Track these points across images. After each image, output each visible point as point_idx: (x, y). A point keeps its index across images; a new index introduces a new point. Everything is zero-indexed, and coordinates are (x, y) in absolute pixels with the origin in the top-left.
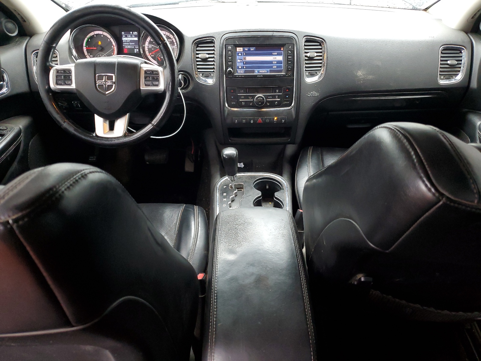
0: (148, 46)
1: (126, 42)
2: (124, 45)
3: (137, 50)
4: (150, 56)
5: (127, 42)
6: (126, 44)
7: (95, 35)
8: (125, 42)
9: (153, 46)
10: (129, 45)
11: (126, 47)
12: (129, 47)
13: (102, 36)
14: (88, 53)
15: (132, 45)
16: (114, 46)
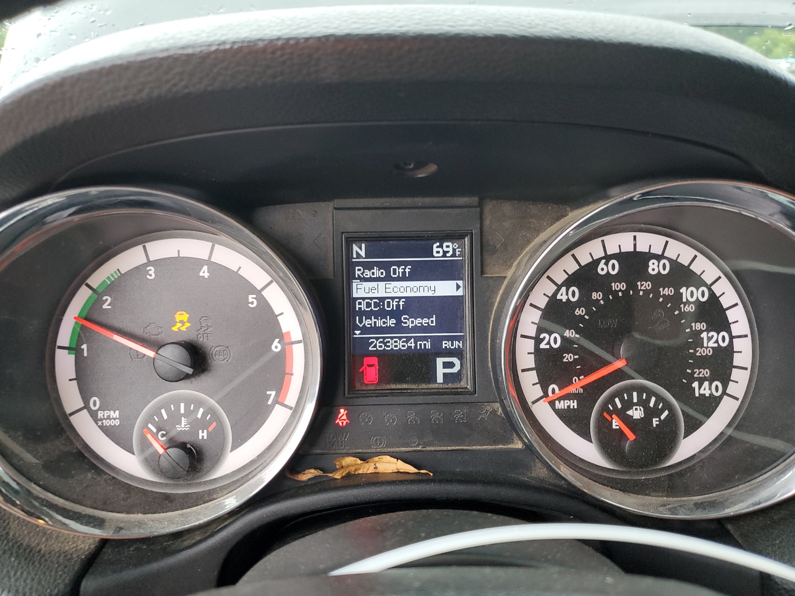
0: (538, 340)
1: (377, 315)
2: (364, 330)
3: (451, 365)
4: (552, 404)
5: (382, 314)
6: (379, 323)
7: (152, 270)
8: (369, 315)
9: (569, 334)
10: (399, 328)
11: (377, 345)
12: (397, 344)
13: (205, 272)
14: (86, 400)
15: (416, 329)
16: (287, 343)
